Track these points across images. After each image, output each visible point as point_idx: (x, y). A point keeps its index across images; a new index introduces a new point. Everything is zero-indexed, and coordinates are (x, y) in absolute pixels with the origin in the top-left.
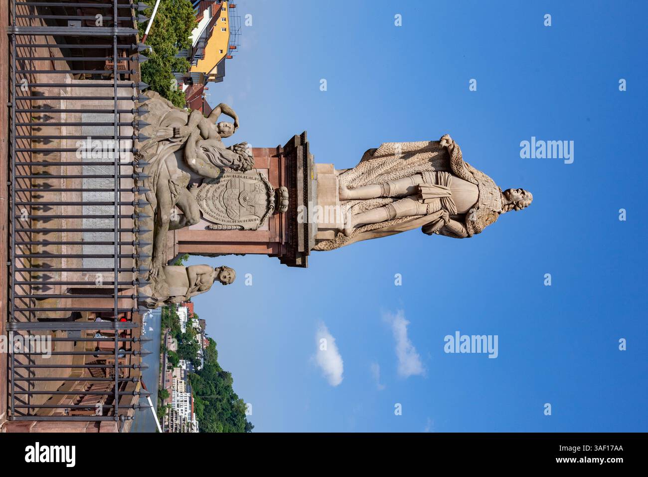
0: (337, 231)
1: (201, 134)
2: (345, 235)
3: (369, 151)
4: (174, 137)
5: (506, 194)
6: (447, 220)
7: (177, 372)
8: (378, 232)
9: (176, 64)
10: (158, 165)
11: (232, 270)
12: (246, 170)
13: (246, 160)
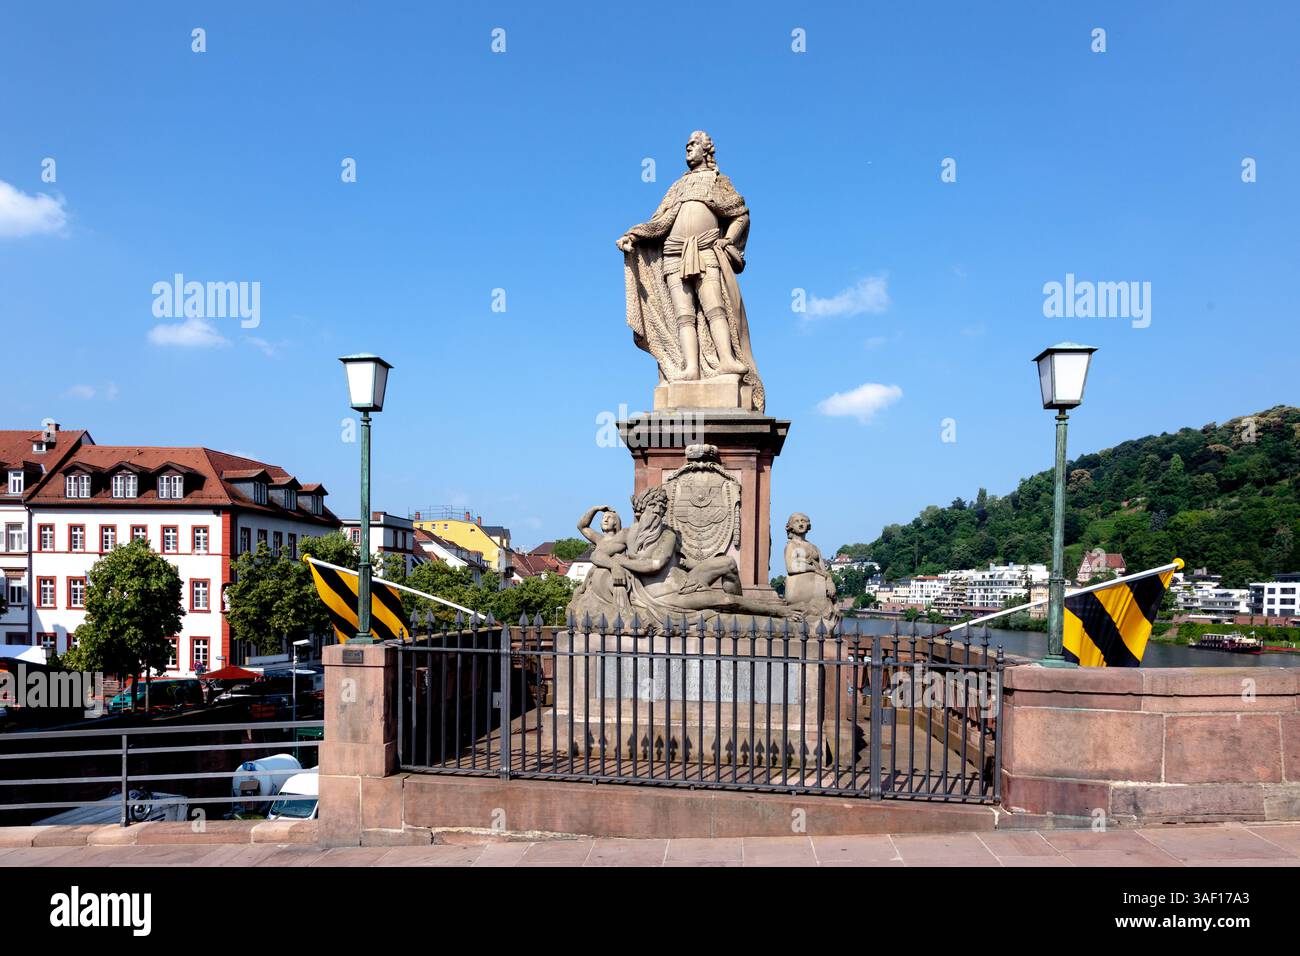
0: (741, 383)
1: (620, 552)
2: (747, 372)
3: (636, 343)
4: (626, 586)
5: (693, 166)
6: (727, 241)
7: (882, 597)
8: (741, 331)
9: (489, 587)
10: (660, 606)
11: (791, 518)
12: (666, 498)
13: (653, 497)
